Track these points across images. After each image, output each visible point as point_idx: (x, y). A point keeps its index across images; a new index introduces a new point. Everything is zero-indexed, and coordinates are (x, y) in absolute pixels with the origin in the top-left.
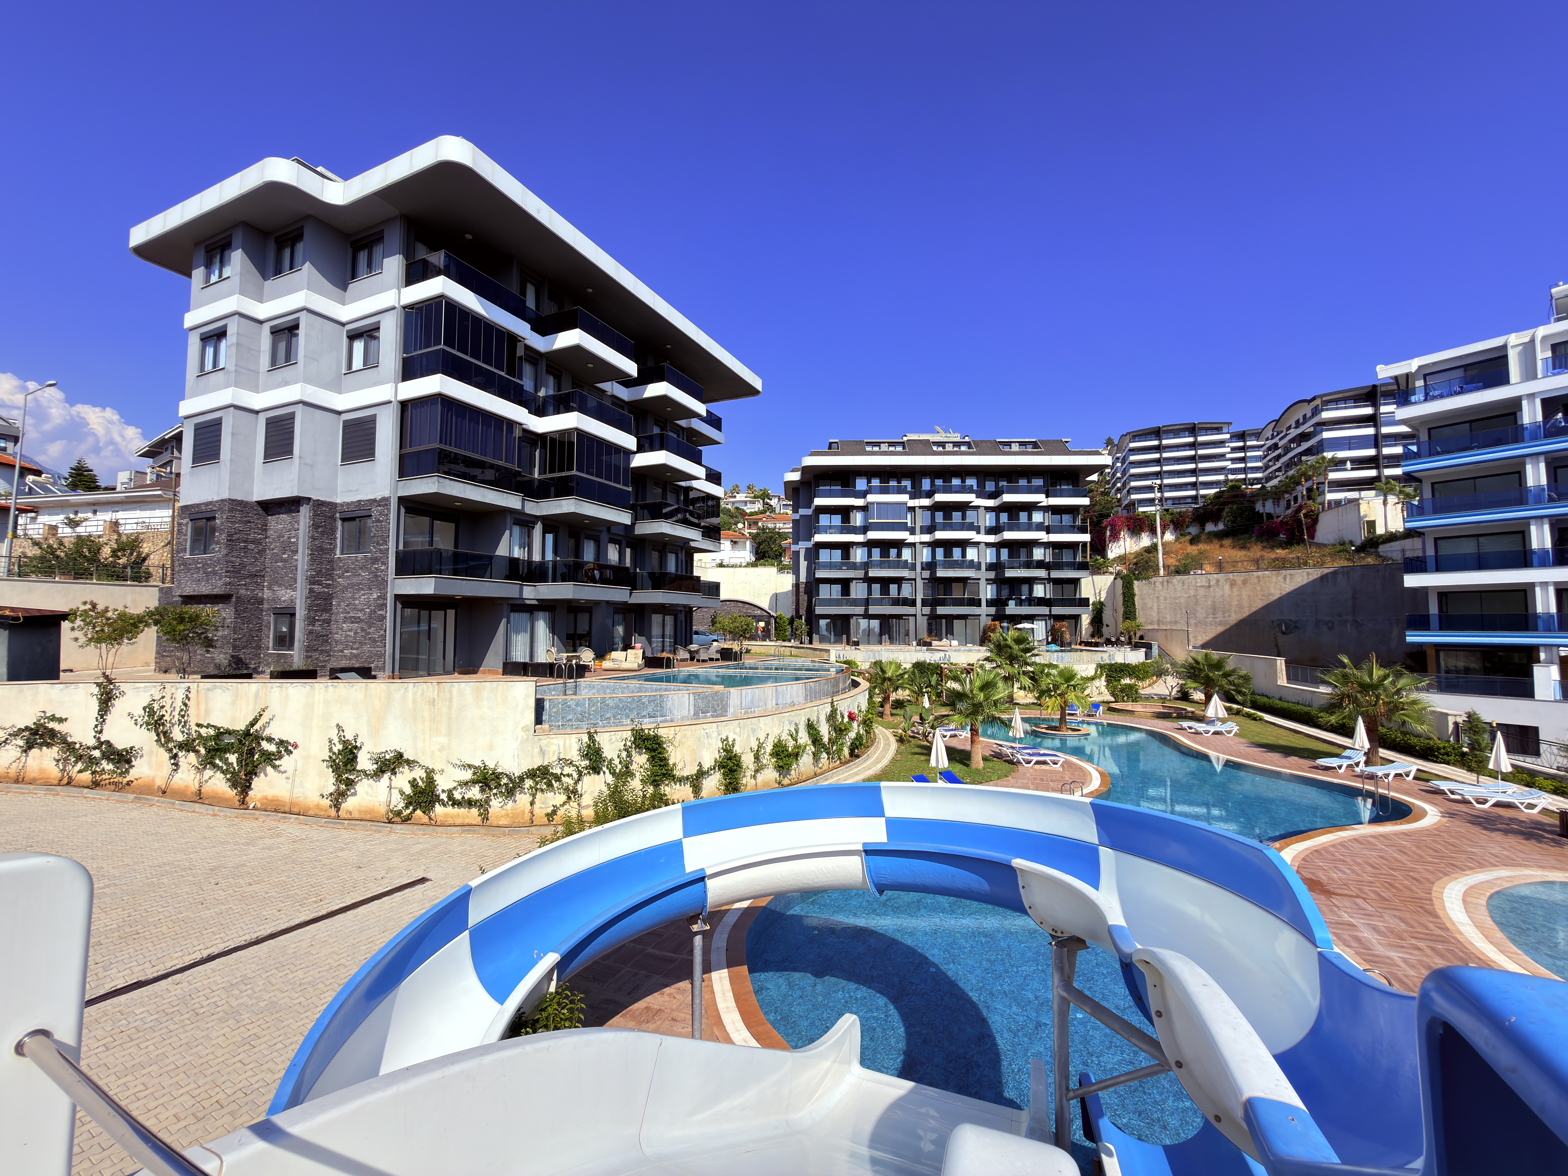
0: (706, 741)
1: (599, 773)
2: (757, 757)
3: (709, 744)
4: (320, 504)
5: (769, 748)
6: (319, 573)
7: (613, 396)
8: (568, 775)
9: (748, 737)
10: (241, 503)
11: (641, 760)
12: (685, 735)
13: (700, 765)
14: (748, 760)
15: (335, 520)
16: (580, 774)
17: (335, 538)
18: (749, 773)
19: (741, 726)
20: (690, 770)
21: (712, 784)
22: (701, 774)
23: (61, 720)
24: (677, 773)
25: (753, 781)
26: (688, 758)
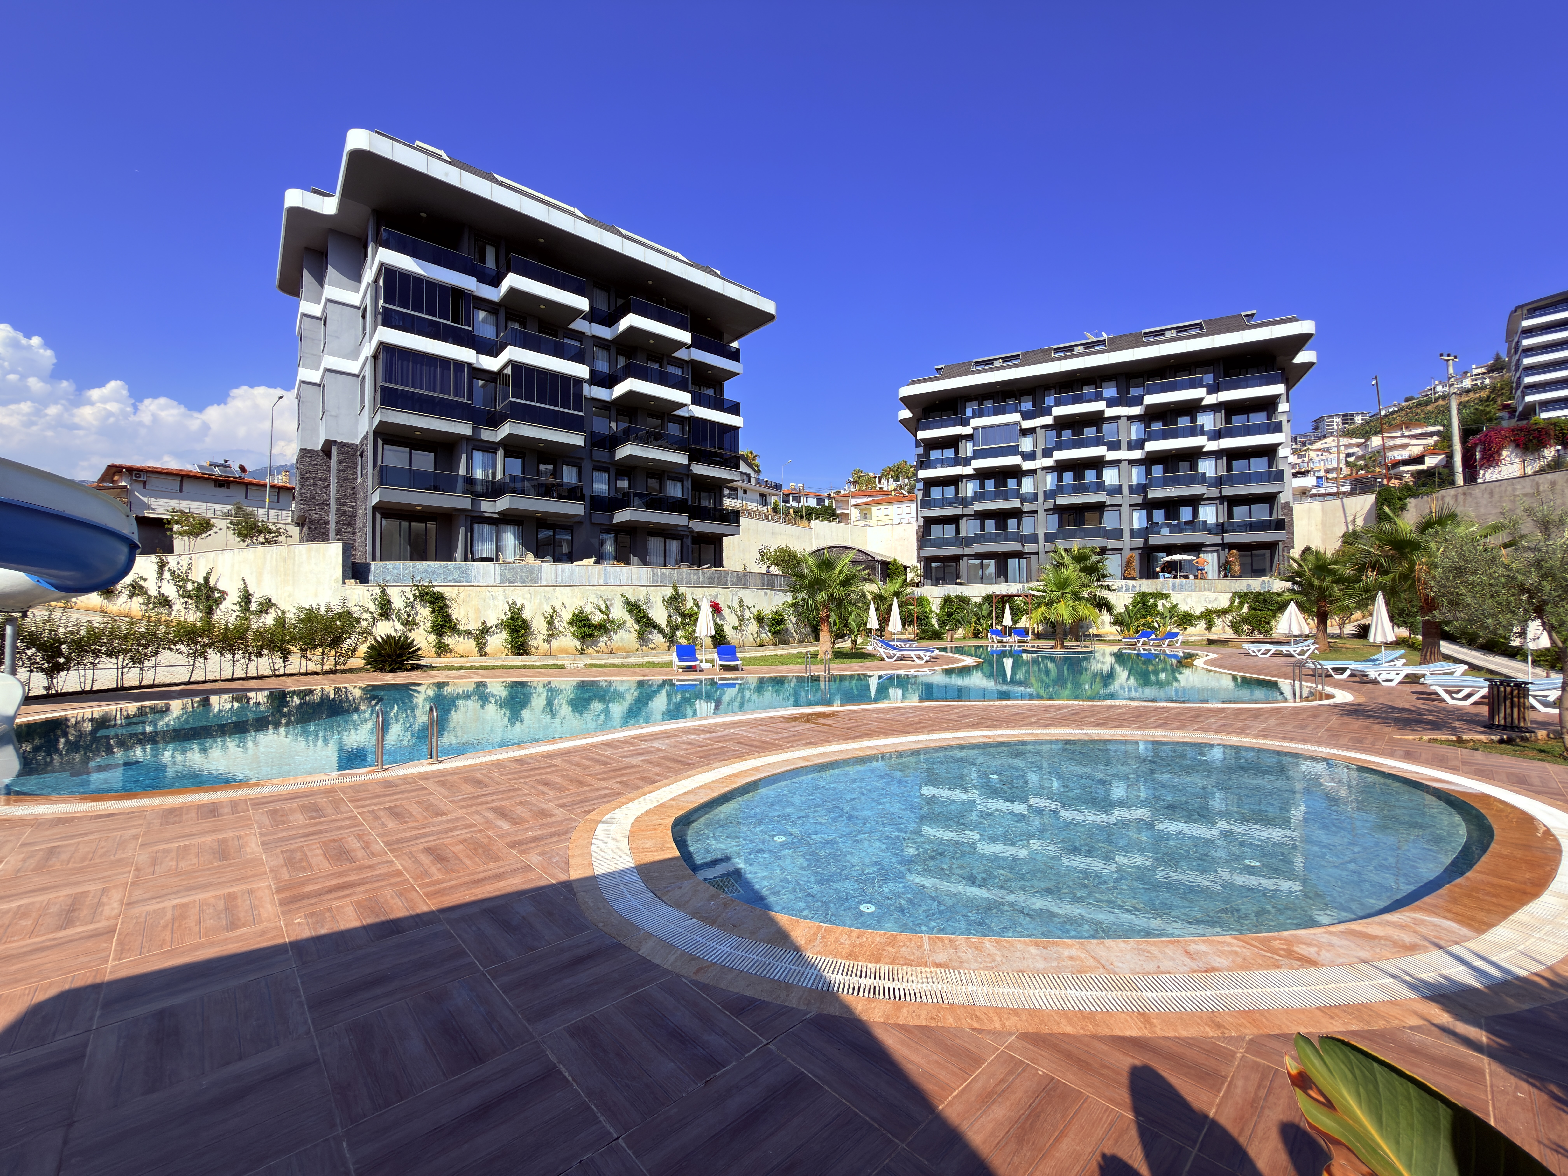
0: (491, 602)
1: (389, 620)
2: (550, 623)
3: (495, 605)
4: (343, 445)
5: (567, 616)
6: (344, 497)
7: (594, 336)
8: (366, 620)
9: (541, 604)
10: (310, 451)
11: (424, 613)
12: (469, 595)
13: (484, 623)
14: (539, 626)
15: (356, 457)
16: (374, 618)
17: (357, 471)
18: (541, 637)
19: (533, 593)
20: (474, 626)
21: (498, 641)
22: (485, 631)
23: (145, 580)
24: (461, 627)
25: (546, 645)
26: (472, 615)
